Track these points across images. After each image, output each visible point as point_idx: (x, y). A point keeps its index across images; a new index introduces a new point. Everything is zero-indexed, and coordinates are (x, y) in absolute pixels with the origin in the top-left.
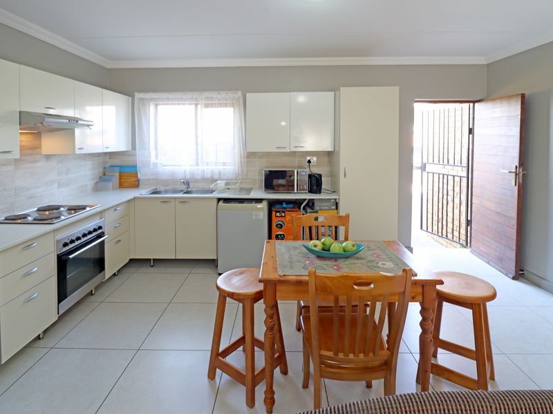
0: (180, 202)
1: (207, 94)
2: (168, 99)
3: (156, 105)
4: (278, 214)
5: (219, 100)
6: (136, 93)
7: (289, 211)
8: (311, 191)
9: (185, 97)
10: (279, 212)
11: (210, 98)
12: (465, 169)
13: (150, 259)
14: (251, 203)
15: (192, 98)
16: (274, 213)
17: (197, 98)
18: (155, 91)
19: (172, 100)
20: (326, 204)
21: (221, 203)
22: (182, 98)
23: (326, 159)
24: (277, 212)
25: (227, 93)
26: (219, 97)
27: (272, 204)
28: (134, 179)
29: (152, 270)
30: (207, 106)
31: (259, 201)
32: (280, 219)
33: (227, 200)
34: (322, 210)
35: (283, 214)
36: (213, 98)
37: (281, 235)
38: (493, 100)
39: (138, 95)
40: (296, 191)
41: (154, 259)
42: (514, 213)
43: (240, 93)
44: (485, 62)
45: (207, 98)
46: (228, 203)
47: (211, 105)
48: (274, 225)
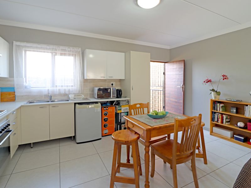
0: (52, 107)
1: (62, 47)
2: (37, 48)
3: (25, 51)
4: (105, 109)
5: (68, 51)
6: (14, 42)
7: (110, 107)
8: (117, 97)
9: (48, 47)
10: (105, 107)
11: (64, 50)
12: (162, 87)
13: (31, 144)
14: (93, 104)
15: (53, 49)
16: (103, 108)
17: (56, 49)
18: (28, 42)
19: (40, 48)
20: (124, 102)
21: (77, 105)
22: (47, 48)
23: (119, 83)
24: (104, 108)
25: (73, 48)
26: (69, 50)
27: (102, 104)
28: (13, 96)
29: (32, 150)
30: (61, 54)
31: (96, 103)
32: (106, 111)
33: (79, 104)
34: (123, 105)
35: (107, 109)
36: (65, 50)
37: (106, 119)
38: (171, 62)
39: (15, 43)
40: (111, 97)
41: (33, 143)
42: (182, 101)
43: (80, 49)
44: (169, 48)
45: (62, 50)
46: (81, 105)
47: (65, 54)
48: (103, 114)
